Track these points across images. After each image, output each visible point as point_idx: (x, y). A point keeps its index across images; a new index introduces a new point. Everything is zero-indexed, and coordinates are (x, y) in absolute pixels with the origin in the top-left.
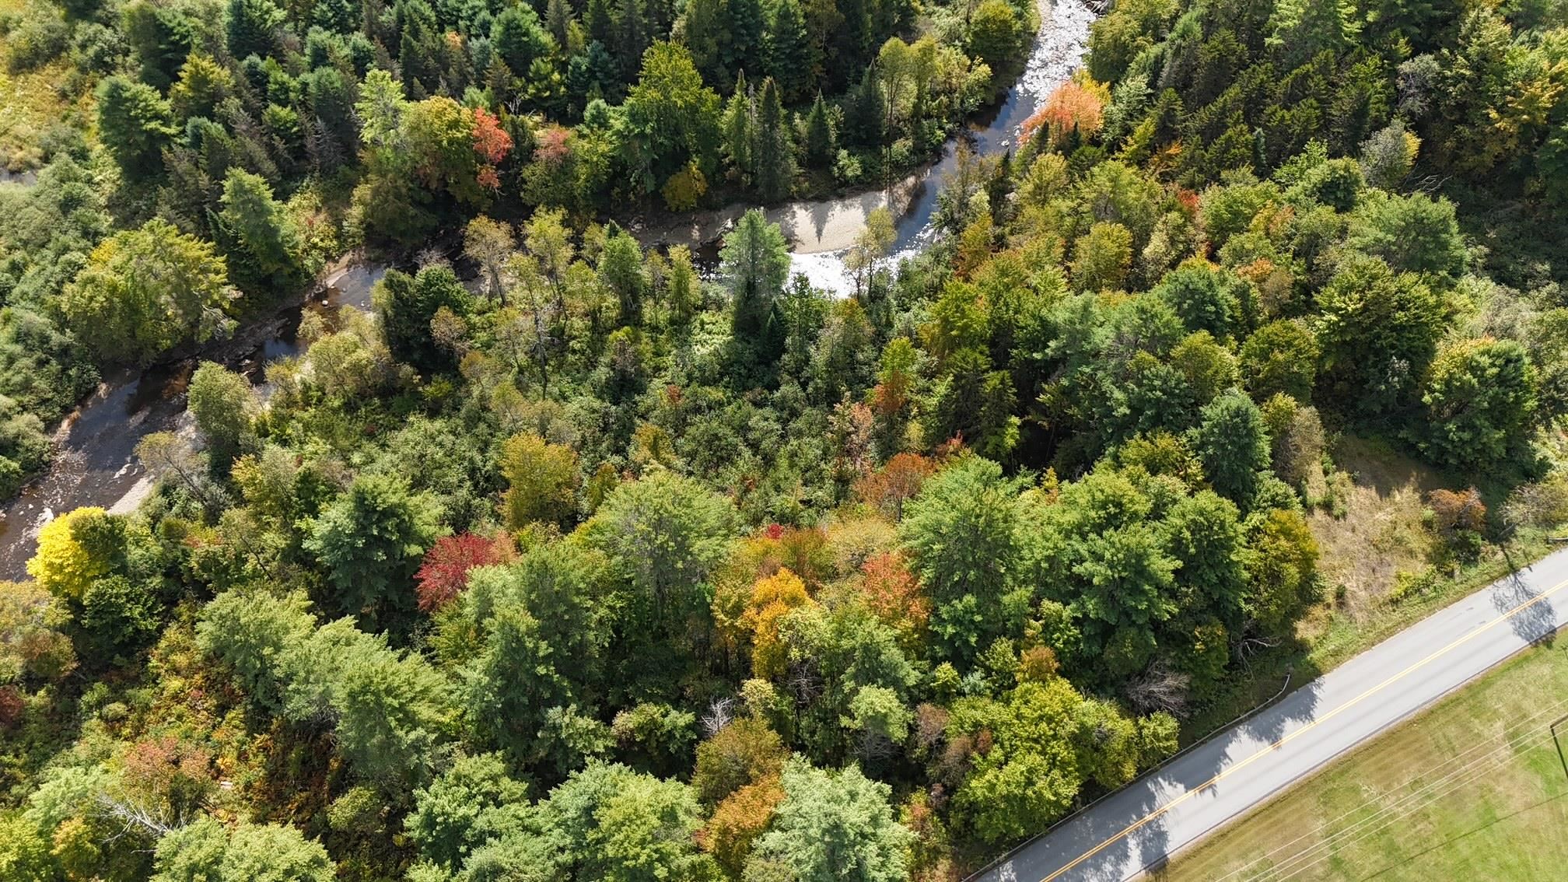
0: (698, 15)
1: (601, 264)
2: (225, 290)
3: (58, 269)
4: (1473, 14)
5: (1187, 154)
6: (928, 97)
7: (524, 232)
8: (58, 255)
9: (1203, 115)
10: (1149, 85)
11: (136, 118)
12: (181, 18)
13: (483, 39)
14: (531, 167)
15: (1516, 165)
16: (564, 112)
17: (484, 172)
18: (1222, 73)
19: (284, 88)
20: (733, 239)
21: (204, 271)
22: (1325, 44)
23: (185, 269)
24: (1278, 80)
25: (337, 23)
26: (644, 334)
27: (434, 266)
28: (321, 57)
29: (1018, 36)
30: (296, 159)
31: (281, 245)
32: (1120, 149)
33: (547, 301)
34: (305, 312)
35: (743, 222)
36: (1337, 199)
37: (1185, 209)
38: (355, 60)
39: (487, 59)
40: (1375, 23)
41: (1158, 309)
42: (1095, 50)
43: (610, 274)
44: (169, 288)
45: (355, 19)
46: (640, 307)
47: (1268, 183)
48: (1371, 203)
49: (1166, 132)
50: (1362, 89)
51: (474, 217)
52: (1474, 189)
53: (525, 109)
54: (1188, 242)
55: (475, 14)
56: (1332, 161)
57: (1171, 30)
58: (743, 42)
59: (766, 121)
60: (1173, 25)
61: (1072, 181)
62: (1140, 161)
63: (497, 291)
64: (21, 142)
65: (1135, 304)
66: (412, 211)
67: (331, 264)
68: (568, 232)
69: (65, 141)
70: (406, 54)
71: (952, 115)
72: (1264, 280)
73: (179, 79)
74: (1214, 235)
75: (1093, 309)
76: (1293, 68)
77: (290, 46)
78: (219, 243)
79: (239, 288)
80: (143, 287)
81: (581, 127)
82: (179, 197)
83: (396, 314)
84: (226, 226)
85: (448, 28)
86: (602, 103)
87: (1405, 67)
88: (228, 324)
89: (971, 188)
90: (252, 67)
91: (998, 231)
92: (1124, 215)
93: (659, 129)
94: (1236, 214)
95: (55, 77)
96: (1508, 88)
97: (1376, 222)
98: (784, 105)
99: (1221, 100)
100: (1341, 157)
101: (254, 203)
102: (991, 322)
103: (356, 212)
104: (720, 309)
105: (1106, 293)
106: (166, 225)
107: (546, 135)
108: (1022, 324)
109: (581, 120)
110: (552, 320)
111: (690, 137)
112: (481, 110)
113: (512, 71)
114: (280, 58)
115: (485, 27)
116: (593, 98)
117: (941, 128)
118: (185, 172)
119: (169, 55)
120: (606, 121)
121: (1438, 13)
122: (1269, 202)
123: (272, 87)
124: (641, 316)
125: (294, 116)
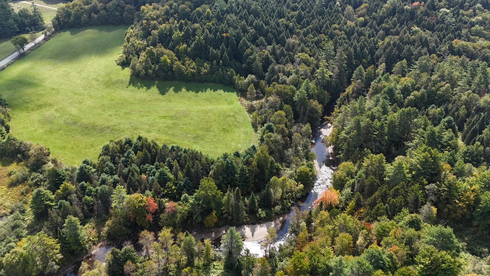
0: (217, 170)
1: (182, 245)
2: (58, 255)
3: (5, 248)
4: (444, 172)
5: (366, 211)
6: (285, 193)
7: (158, 235)
8: (6, 244)
9: (370, 200)
10: (351, 191)
11: (43, 200)
12: (64, 171)
13: (153, 177)
14: (163, 214)
15: (468, 217)
16: (175, 198)
17: (148, 216)
18: (373, 188)
19: (91, 191)
20: (225, 237)
21: (53, 249)
22: (402, 180)
23: (46, 248)
24: (390, 190)
25: (110, 173)
26: (194, 270)
27: (128, 246)
28: (104, 182)
29: (311, 176)
30: (90, 212)
31: (79, 240)
32: (345, 210)
33: (163, 258)
34: (83, 263)
35: (229, 231)
36: (415, 226)
37: (368, 229)
38: (114, 183)
39: (153, 182)
40: (415, 174)
41: (364, 262)
42: (334, 181)
43: (185, 248)
44: (40, 255)
45: (116, 171)
46: (194, 260)
47: (392, 221)
48: (426, 228)
49: (358, 205)
50: (416, 193)
51: (143, 230)
52: (457, 224)
53: (163, 197)
54: (371, 239)
55: (151, 170)
56: (411, 215)
57: (356, 175)
58: (230, 177)
59: (236, 200)
60: (356, 174)
61: (331, 219)
62: (352, 214)
63: (148, 254)
64: (5, 207)
65: (356, 260)
66: (124, 229)
67: (94, 246)
68: (172, 235)
69: (19, 208)
70: (129, 181)
71: (293, 199)
72: (397, 253)
73: (59, 189)
74: (378, 237)
75: (343, 262)
76: (393, 187)
77: (95, 179)
78: (60, 239)
79: (63, 255)
80: (32, 254)
81: (180, 202)
82: (50, 225)
83: (113, 263)
84: (63, 234)
85: (143, 174)
86: (187, 195)
87: (427, 187)
88: (56, 267)
89: (300, 221)
90: (82, 185)
91: (310, 235)
92: (349, 230)
93: (204, 202)
94: (384, 231)
95: (22, 188)
96: (459, 194)
97: (429, 234)
98: (242, 195)
99: (374, 196)
100: (413, 213)
101: (74, 226)
102: (310, 266)
103: (106, 229)
104: (220, 260)
105: (346, 256)
106: (44, 234)
107: (169, 204)
108: (320, 267)
109: (180, 200)
110: (164, 265)
111: (213, 205)
112: (150, 197)
113: (161, 186)
114: (91, 182)
115: (154, 174)
116: (184, 193)
117: (289, 202)
118: (54, 217)
119: (58, 182)
120: (188, 200)
121: (433, 172)
122: (394, 227)
123: (87, 191)
124: (194, 263)
125: (92, 199)
